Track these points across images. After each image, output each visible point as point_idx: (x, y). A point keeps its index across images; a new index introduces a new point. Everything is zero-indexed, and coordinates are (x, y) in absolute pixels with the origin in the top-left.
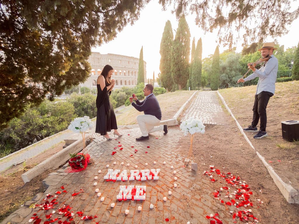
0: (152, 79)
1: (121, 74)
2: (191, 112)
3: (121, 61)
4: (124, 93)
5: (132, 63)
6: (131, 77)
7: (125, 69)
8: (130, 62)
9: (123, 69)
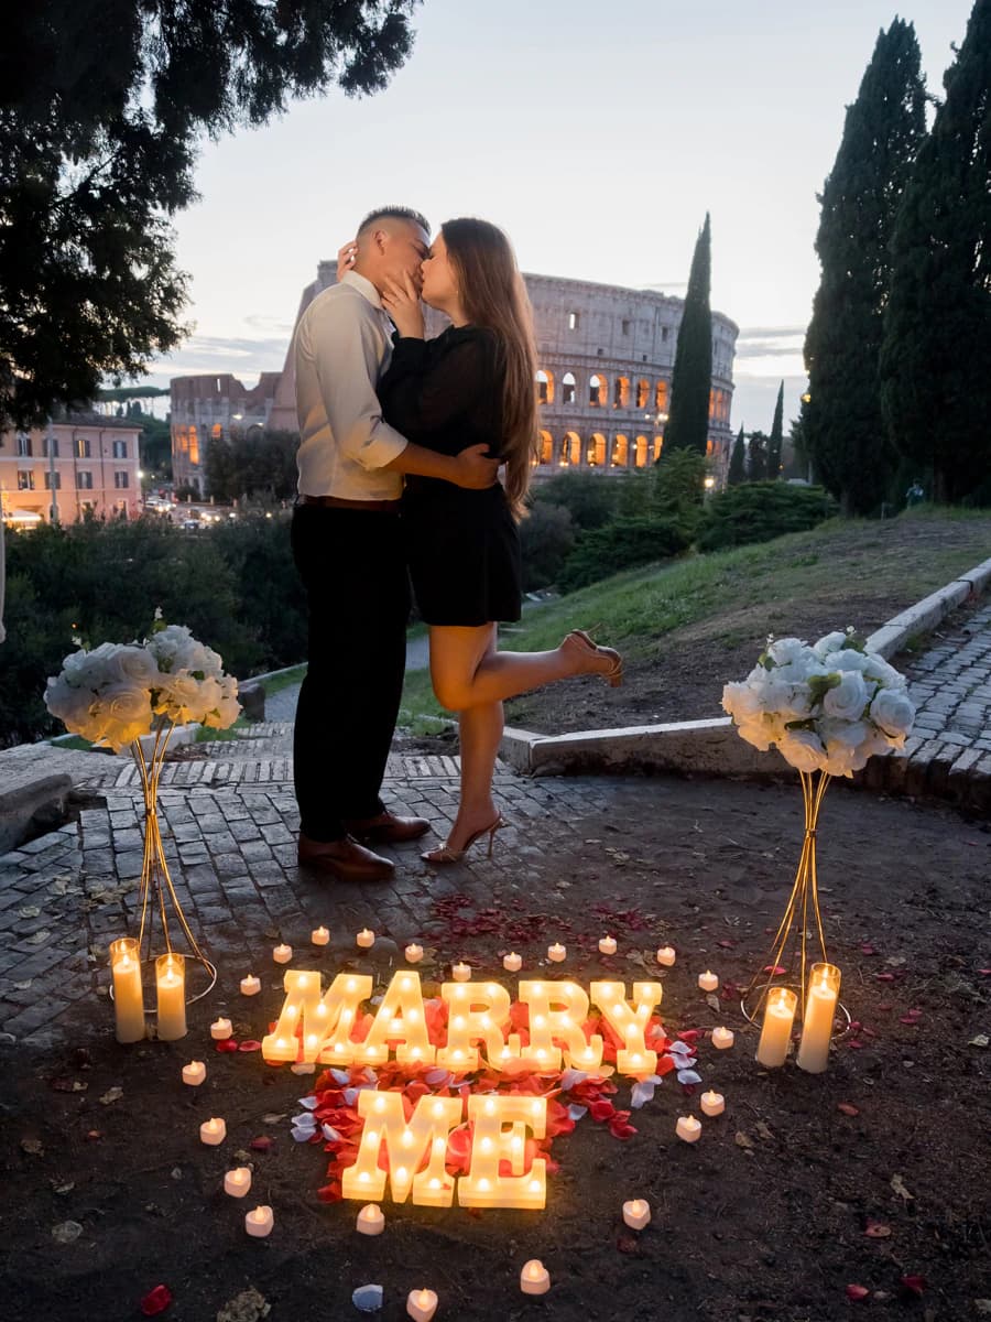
0: (768, 432)
1: (572, 394)
2: (964, 668)
3: (577, 316)
4: (564, 513)
5: (647, 331)
6: (634, 417)
7: (596, 364)
8: (631, 326)
9: (590, 364)
